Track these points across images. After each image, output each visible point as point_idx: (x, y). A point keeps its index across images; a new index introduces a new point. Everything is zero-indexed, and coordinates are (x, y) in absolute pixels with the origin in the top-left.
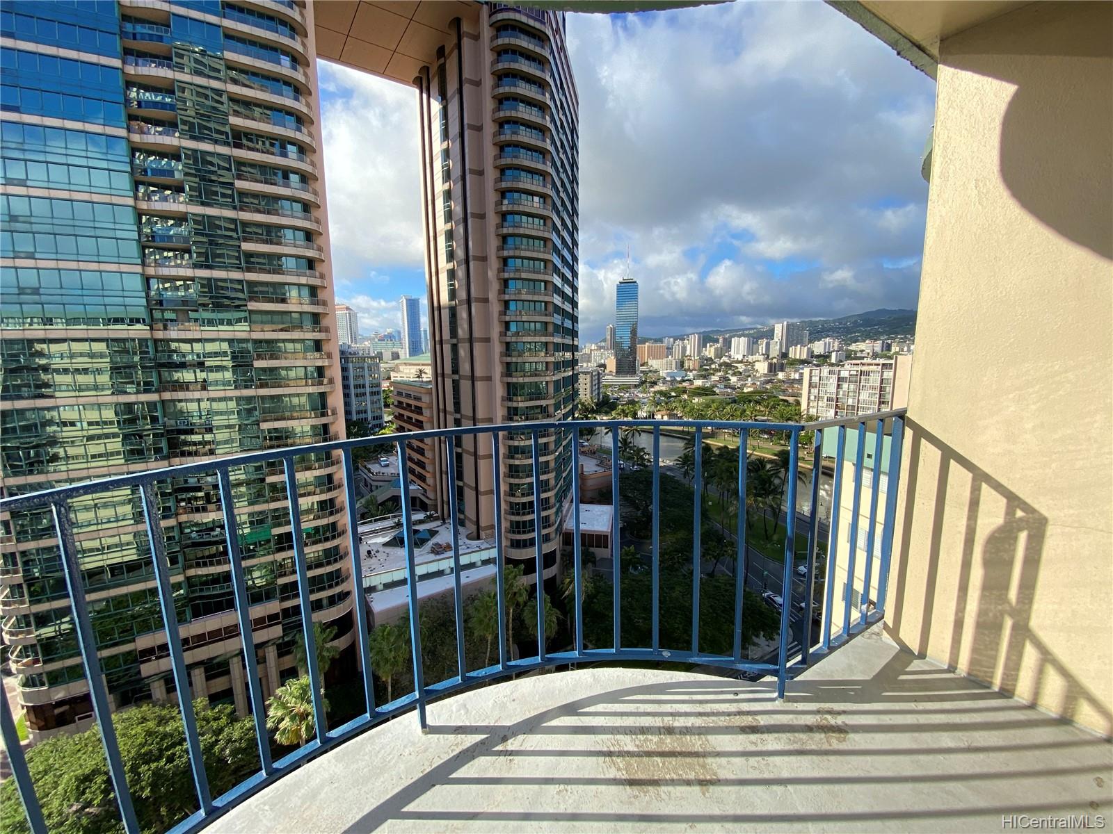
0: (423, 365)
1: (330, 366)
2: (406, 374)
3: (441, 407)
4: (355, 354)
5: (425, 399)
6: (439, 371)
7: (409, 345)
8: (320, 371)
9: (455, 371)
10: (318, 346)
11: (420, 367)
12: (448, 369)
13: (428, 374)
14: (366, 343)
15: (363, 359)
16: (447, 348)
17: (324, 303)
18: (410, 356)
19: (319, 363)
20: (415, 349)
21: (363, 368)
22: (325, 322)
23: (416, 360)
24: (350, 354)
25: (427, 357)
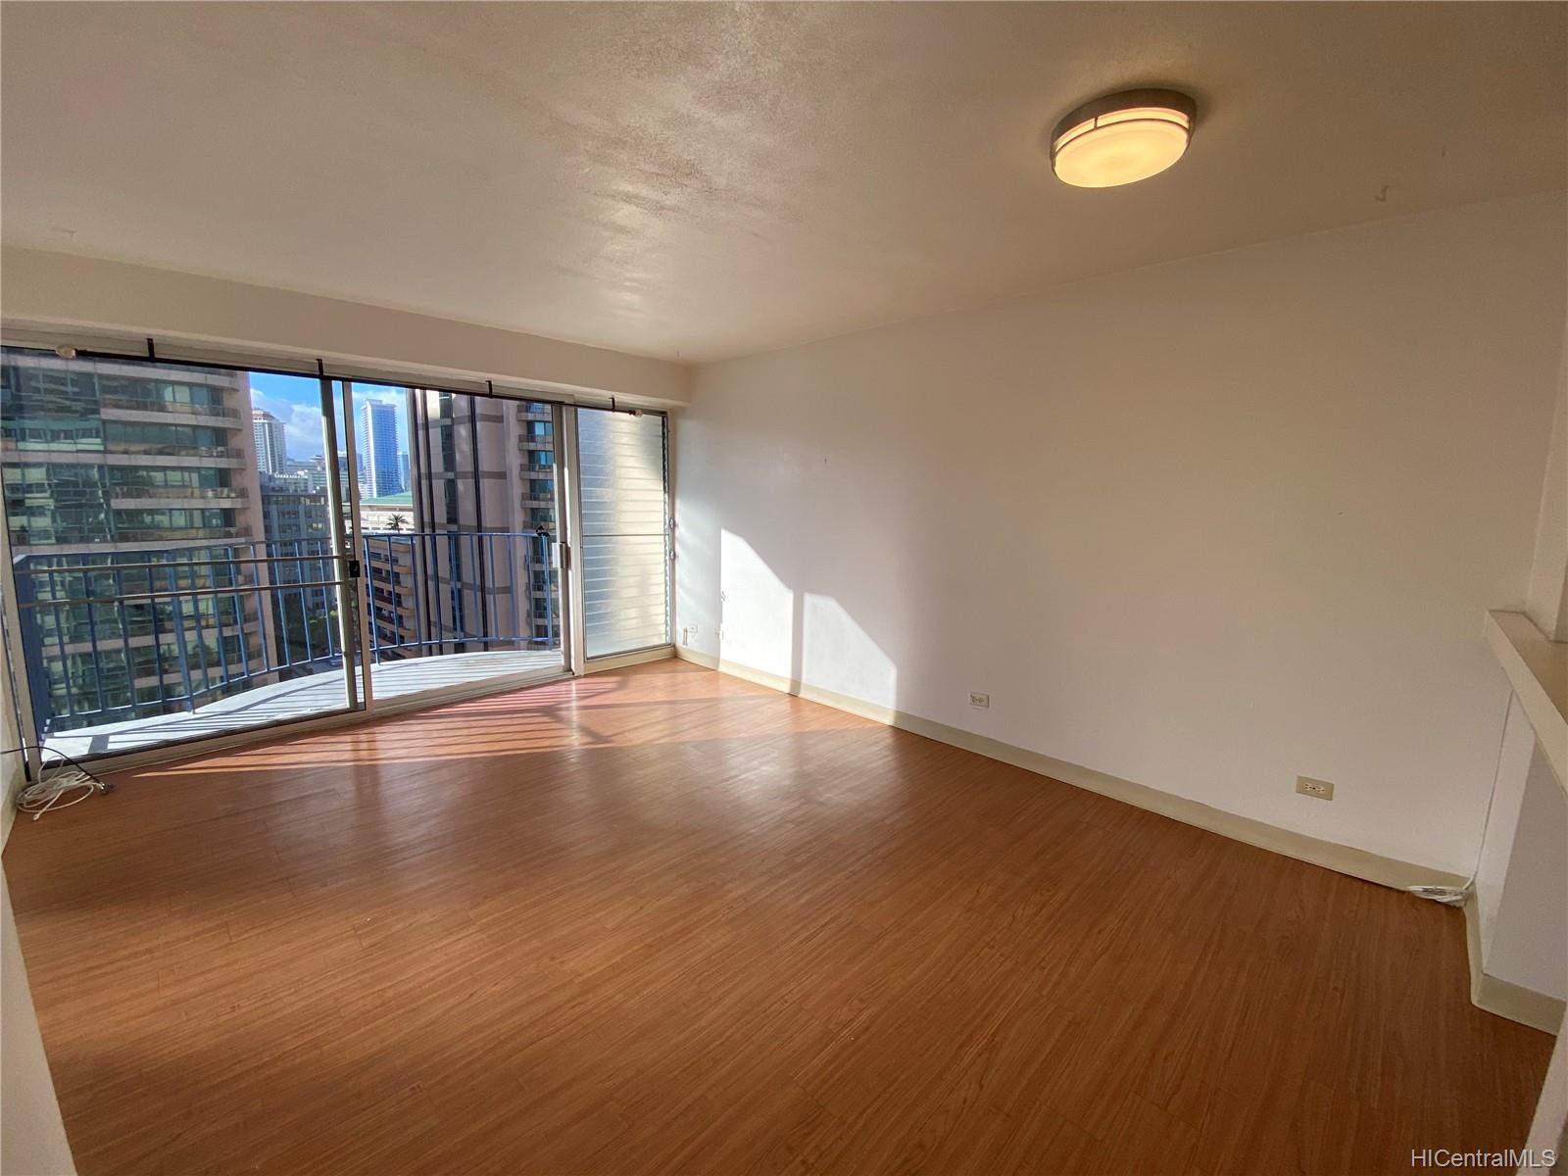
0: (401, 510)
1: (244, 510)
2: (372, 523)
3: (430, 571)
4: (281, 489)
5: (405, 560)
6: (427, 518)
7: (378, 477)
8: (228, 516)
9: (452, 518)
10: (223, 478)
11: (396, 513)
12: (441, 516)
13: (409, 524)
14: (301, 473)
15: (297, 498)
16: (439, 487)
17: (234, 414)
18: (379, 495)
19: (226, 504)
20: (387, 485)
21: (296, 513)
22: (234, 442)
23: (389, 501)
24: (273, 489)
25: (406, 498)
